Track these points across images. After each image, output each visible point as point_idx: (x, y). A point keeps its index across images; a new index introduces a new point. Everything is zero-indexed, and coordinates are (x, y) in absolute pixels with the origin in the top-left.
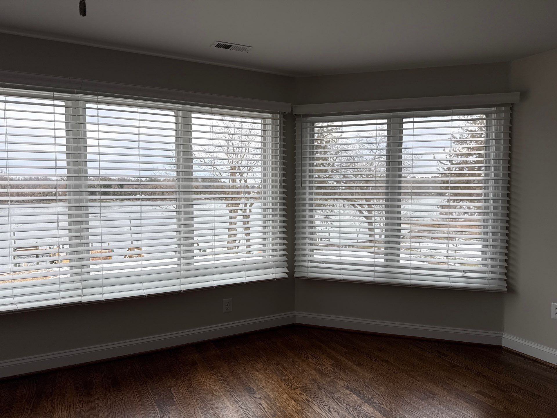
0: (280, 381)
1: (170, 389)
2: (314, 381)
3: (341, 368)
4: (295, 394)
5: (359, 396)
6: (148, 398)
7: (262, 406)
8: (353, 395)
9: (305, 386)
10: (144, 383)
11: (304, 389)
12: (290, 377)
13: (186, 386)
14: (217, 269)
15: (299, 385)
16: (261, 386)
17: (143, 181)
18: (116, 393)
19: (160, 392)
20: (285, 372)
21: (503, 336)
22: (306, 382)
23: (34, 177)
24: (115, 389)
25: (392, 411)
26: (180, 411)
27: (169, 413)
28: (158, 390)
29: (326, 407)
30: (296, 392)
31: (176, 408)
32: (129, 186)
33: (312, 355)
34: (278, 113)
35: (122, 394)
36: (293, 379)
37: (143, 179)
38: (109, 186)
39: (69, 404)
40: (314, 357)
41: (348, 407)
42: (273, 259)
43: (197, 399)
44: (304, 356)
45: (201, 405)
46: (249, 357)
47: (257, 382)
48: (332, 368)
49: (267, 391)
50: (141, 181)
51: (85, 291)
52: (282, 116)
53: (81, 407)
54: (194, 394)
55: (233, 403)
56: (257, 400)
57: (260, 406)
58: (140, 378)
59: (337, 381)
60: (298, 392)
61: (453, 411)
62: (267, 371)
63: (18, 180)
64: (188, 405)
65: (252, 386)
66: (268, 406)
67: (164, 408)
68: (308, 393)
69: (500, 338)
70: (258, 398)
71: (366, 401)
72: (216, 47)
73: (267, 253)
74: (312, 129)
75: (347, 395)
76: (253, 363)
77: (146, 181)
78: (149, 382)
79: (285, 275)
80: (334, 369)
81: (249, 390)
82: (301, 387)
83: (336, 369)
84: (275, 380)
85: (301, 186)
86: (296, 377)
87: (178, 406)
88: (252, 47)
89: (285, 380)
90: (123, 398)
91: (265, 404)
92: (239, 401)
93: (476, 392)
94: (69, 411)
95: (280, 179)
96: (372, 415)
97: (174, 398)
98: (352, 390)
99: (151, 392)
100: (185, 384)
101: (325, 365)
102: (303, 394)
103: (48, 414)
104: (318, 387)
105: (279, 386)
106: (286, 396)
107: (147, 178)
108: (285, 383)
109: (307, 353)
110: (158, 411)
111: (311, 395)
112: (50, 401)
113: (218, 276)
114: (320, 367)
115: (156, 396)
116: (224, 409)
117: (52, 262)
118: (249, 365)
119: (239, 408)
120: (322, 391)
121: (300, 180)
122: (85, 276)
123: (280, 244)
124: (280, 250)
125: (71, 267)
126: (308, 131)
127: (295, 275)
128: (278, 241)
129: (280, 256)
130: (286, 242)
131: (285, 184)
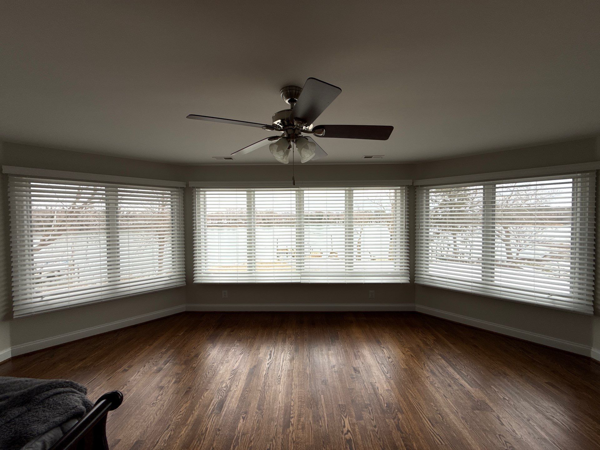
1: (337, 332)
2: (418, 346)
3: (440, 343)
4: (405, 350)
5: (446, 361)
7: (384, 352)
8: (443, 360)
9: (413, 348)
12: (404, 340)
14: (365, 274)
15: (409, 346)
16: (385, 341)
18: (313, 328)
19: (333, 332)
20: (401, 337)
21: (593, 350)
22: (413, 345)
25: (468, 376)
26: (341, 344)
27: (336, 343)
28: (332, 330)
29: (423, 362)
33: (421, 332)
34: (404, 186)
35: (316, 329)
36: (406, 342)
38: (322, 216)
40: (423, 333)
41: (437, 366)
42: (400, 271)
44: (416, 331)
45: (351, 344)
46: (382, 325)
47: (384, 338)
49: (388, 345)
51: (302, 278)
52: (407, 187)
54: (349, 337)
55: (368, 346)
56: (382, 349)
58: (324, 323)
59: (435, 350)
60: (407, 350)
61: (518, 389)
62: (391, 334)
64: (345, 342)
65: (380, 340)
67: (334, 340)
69: (589, 352)
70: (382, 347)
71: (451, 366)
72: (364, 158)
73: (397, 267)
74: (428, 194)
75: (438, 359)
78: (328, 326)
79: (408, 282)
80: (434, 343)
82: (409, 348)
83: (436, 343)
85: (419, 228)
86: (408, 342)
87: (340, 341)
88: (384, 155)
89: (400, 341)
90: (316, 331)
92: (371, 346)
93: (546, 383)
96: (452, 374)
97: (339, 336)
98: (443, 358)
99: (328, 331)
100: (345, 331)
101: (429, 339)
102: (410, 352)
104: (420, 350)
106: (399, 350)
108: (400, 343)
109: (419, 330)
110: (330, 341)
113: (366, 278)
114: (425, 339)
117: (293, 256)
120: (422, 353)
121: (418, 224)
122: (302, 271)
123: (405, 263)
124: (405, 266)
125: (297, 266)
126: (425, 195)
127: (415, 282)
128: (404, 261)
129: (405, 270)
130: (409, 262)
131: (408, 227)
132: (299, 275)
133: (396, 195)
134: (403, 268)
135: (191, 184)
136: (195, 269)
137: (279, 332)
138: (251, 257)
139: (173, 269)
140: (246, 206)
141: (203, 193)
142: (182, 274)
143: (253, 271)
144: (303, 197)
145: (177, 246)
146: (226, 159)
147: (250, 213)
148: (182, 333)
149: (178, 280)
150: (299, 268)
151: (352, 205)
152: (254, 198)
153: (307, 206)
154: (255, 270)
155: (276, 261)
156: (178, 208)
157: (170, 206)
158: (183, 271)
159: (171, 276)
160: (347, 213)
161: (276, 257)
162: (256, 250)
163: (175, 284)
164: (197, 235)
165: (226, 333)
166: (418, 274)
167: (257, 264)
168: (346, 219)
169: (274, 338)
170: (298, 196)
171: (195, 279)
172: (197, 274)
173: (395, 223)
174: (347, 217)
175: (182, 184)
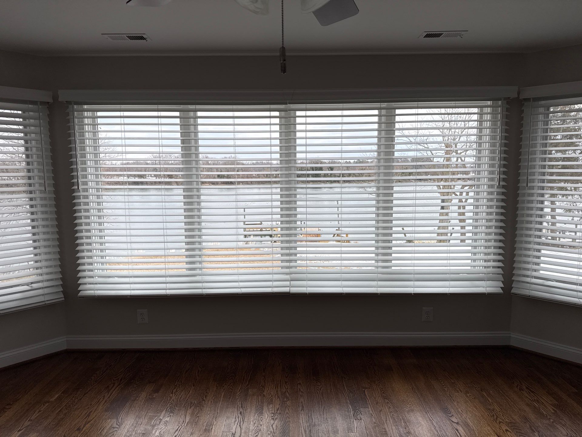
0: (483, 410)
1: (364, 389)
2: (526, 419)
3: (566, 412)
4: (500, 429)
6: (343, 394)
7: (459, 433)
9: (514, 423)
10: (340, 378)
11: (512, 426)
12: (496, 407)
13: (379, 391)
14: (416, 276)
15: (507, 420)
16: (460, 410)
17: (352, 163)
18: (315, 382)
19: (354, 391)
20: (490, 400)
22: (515, 417)
23: (259, 161)
24: (315, 378)
26: (372, 415)
27: (362, 414)
28: (353, 388)
30: (502, 427)
31: (369, 411)
32: (339, 168)
33: (527, 388)
34: (499, 100)
35: (321, 385)
36: (499, 410)
37: (352, 161)
38: (321, 169)
39: (277, 383)
40: (530, 390)
42: (485, 270)
43: (390, 408)
44: (517, 387)
45: (393, 415)
46: (449, 374)
47: (455, 404)
48: (553, 409)
49: (466, 417)
50: (350, 163)
51: (293, 283)
52: (505, 102)
53: (286, 388)
54: (386, 401)
55: (427, 421)
56: (455, 425)
57: (457, 432)
58: (338, 372)
59: (558, 426)
60: (504, 428)
62: (468, 395)
63: (248, 164)
64: (381, 411)
65: (449, 407)
66: (465, 434)
67: (358, 408)
68: (517, 432)
70: (455, 422)
72: (425, 38)
73: (477, 263)
74: (547, 116)
76: (452, 381)
77: (354, 163)
78: (345, 378)
79: (500, 290)
80: (555, 411)
81: (446, 411)
82: (508, 423)
83: (558, 411)
84: (477, 406)
85: (527, 186)
86: (503, 410)
87: (370, 409)
88: (467, 31)
89: (489, 409)
90: (321, 388)
91: (463, 431)
92: (433, 420)
94: (277, 390)
95: (498, 177)
97: (368, 400)
99: (346, 389)
100: (378, 389)
101: (543, 403)
102: (510, 432)
103: (261, 388)
104: (530, 427)
105: (482, 415)
106: (489, 428)
107: (356, 160)
108: (489, 413)
109: (521, 384)
110: (351, 410)
111: (520, 435)
112: (263, 376)
113: (417, 283)
114: (536, 405)
115: (351, 394)
116: (416, 424)
118: (448, 382)
119: (433, 428)
120: (535, 434)
121: (526, 178)
122: (293, 270)
123: (495, 254)
124: (494, 261)
125: (282, 261)
126: (541, 117)
127: (513, 291)
128: (492, 250)
129: (493, 267)
130: (503, 252)
131: (504, 184)
132: (288, 277)
133: (481, 118)
134: (491, 264)
135: (64, 95)
136: (80, 268)
137: (250, 392)
138: (193, 243)
139: (37, 268)
140: (179, 149)
141: (90, 114)
142: (56, 279)
143: (198, 272)
144: (295, 125)
145: (40, 223)
146: (132, 38)
147: (188, 156)
148: (57, 396)
149: (47, 291)
150: (287, 264)
151: (393, 139)
152: (196, 125)
153: (303, 142)
154: (201, 269)
155: (241, 244)
156: (38, 146)
157: (22, 142)
158: (56, 273)
159: (32, 283)
160: (382, 163)
161: (242, 238)
162: (203, 231)
163: (41, 299)
164: (82, 200)
165: (143, 395)
166: (519, 275)
167: (205, 252)
168: (379, 174)
169: (239, 404)
170: (283, 122)
171: (81, 288)
172: (85, 277)
173: (476, 183)
174: (382, 171)
175: (45, 96)
